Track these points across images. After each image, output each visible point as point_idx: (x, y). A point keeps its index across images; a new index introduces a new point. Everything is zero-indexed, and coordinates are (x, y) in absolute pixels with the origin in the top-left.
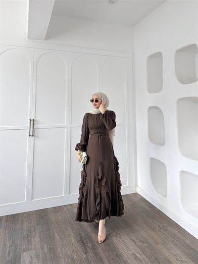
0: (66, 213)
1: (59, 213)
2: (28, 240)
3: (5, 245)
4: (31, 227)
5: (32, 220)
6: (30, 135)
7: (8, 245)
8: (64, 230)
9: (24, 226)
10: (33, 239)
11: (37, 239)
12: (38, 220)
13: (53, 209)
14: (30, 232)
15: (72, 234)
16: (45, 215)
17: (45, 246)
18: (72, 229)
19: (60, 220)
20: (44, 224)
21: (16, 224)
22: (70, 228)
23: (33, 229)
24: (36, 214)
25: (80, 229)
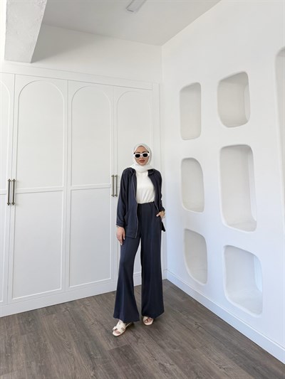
0: (64, 314)
1: (54, 315)
2: (7, 357)
5: (13, 327)
6: (9, 204)
8: (62, 338)
10: (14, 356)
11: (22, 355)
12: (22, 326)
13: (44, 309)
14: (10, 345)
15: (73, 344)
16: (33, 320)
17: (34, 364)
19: (55, 325)
20: (32, 332)
22: (70, 335)
23: (15, 341)
24: (19, 319)
25: (85, 335)
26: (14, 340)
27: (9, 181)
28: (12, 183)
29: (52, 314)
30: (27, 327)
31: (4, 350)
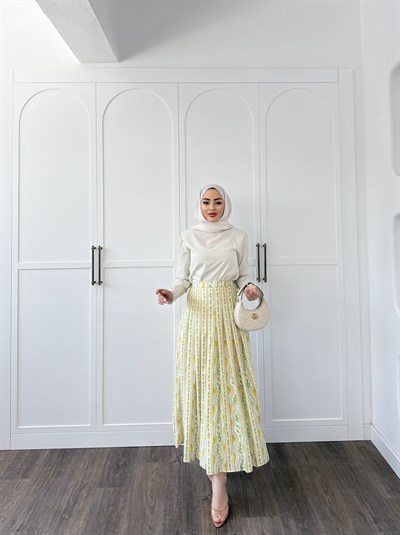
0: (170, 467)
1: (157, 464)
2: (62, 519)
3: (14, 521)
4: (83, 487)
5: (95, 470)
6: (93, 283)
7: (18, 523)
8: (148, 512)
9: (72, 483)
10: (72, 520)
11: (81, 522)
12: (106, 472)
13: (149, 450)
14: (75, 502)
15: (159, 528)
16: (125, 464)
18: (165, 515)
19: (150, 484)
20: (113, 485)
21: (59, 473)
22: (162, 510)
23: (85, 496)
24: (108, 458)
25: (184, 518)
26: (84, 493)
27: (94, 248)
28: (96, 252)
29: (156, 461)
30: (112, 474)
31: (65, 506)
